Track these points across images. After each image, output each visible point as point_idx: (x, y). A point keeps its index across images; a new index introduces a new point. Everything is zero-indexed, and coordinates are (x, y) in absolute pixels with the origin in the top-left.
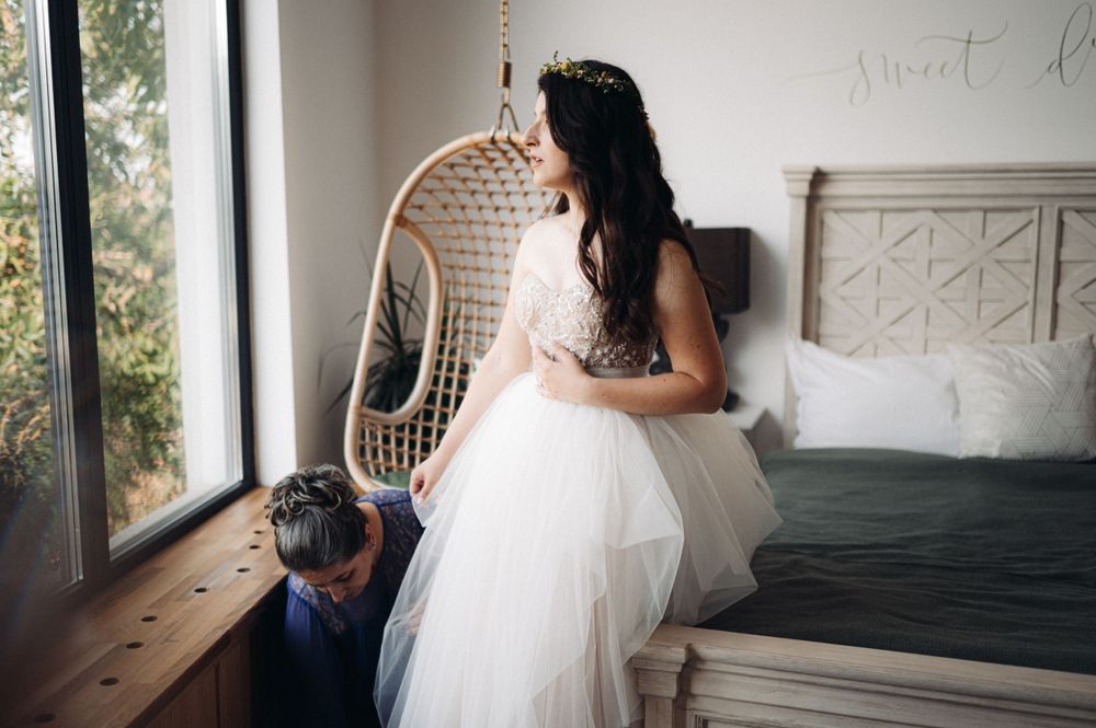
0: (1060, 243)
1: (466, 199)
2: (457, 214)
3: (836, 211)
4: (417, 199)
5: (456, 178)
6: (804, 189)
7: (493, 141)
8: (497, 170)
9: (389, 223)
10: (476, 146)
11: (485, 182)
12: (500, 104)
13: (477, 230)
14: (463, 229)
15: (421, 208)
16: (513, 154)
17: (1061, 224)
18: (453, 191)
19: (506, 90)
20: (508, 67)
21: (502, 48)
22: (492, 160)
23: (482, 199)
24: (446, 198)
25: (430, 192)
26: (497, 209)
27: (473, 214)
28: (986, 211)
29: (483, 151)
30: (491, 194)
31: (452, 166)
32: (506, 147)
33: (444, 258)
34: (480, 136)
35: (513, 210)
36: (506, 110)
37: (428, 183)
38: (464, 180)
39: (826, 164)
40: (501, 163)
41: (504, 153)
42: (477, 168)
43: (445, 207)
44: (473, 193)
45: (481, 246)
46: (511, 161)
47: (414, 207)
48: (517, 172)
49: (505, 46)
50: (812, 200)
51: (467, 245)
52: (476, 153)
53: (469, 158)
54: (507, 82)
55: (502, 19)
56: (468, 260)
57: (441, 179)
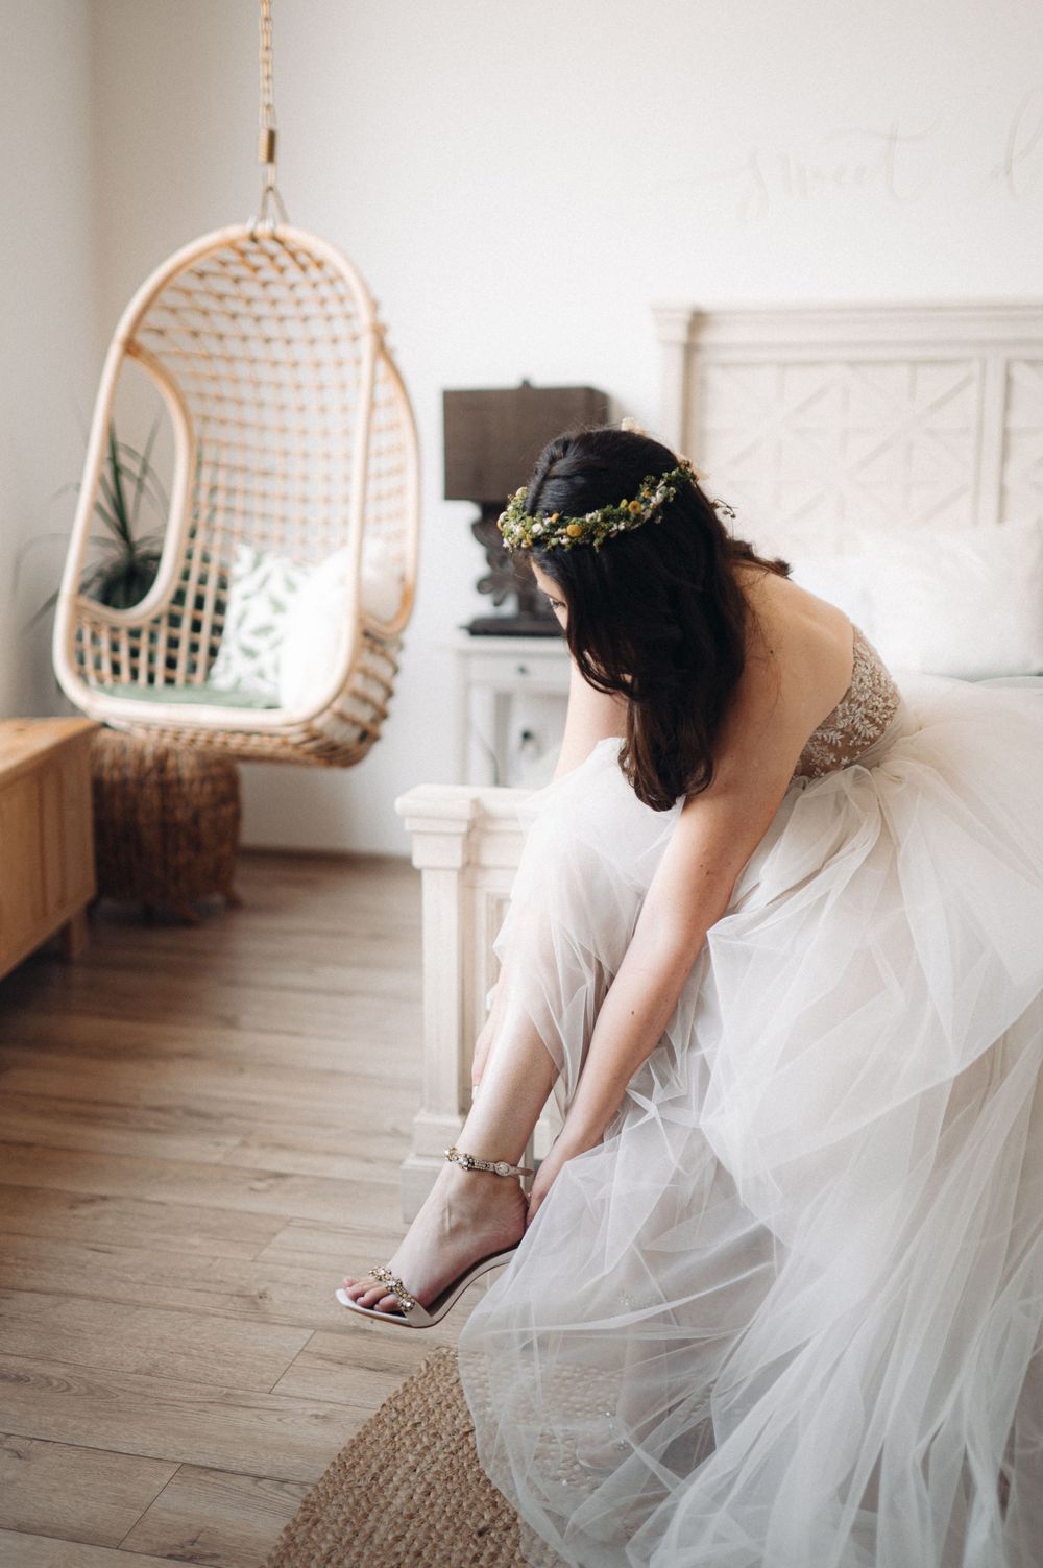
0: (1007, 405)
1: (223, 324)
2: (213, 346)
3: (724, 366)
4: (154, 318)
5: (209, 293)
6: (679, 333)
7: (254, 239)
8: (265, 284)
9: (115, 351)
10: (231, 245)
11: (249, 301)
12: (261, 188)
13: (242, 370)
14: (221, 368)
15: (161, 332)
16: (284, 260)
17: (1009, 381)
18: (205, 313)
19: (270, 168)
20: (272, 136)
21: (262, 111)
22: (256, 269)
23: (247, 326)
24: (196, 321)
25: (173, 311)
26: (268, 341)
27: (234, 347)
28: (914, 363)
29: (243, 253)
30: (258, 319)
31: (202, 275)
32: (273, 247)
33: (195, 406)
34: (235, 231)
35: (289, 342)
36: (271, 195)
37: (168, 298)
38: (221, 297)
39: (707, 301)
40: (269, 273)
41: (272, 258)
42: (237, 280)
43: (195, 334)
44: (234, 316)
45: (246, 392)
46: (282, 270)
47: (151, 330)
48: (292, 287)
49: (268, 107)
50: (691, 350)
51: (227, 390)
52: (232, 256)
53: (224, 264)
54: (271, 156)
55: (264, 70)
56: (230, 411)
57: (188, 293)
